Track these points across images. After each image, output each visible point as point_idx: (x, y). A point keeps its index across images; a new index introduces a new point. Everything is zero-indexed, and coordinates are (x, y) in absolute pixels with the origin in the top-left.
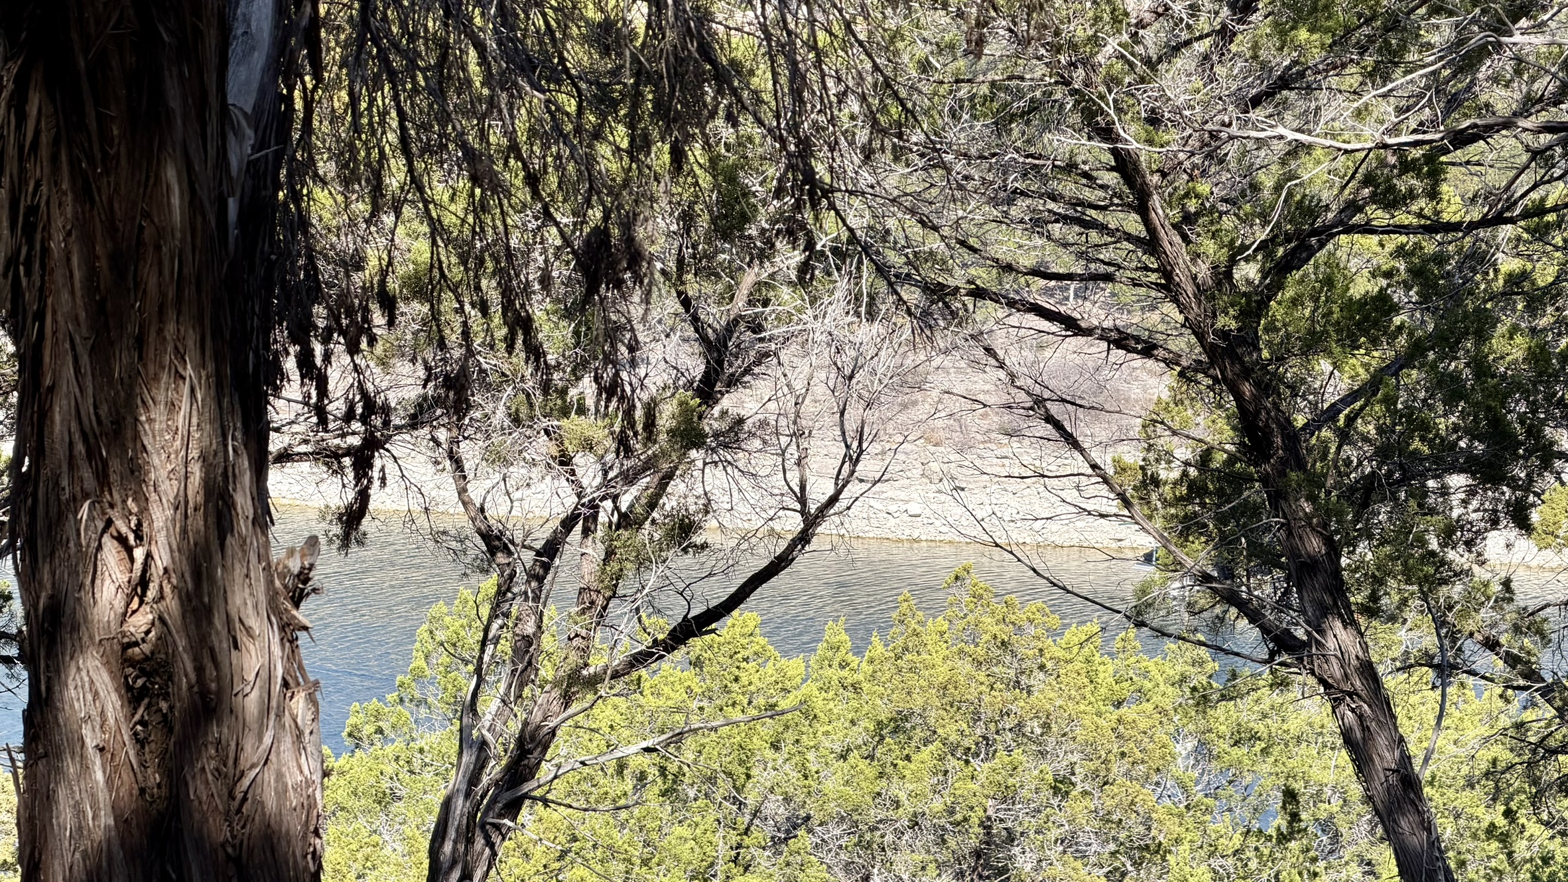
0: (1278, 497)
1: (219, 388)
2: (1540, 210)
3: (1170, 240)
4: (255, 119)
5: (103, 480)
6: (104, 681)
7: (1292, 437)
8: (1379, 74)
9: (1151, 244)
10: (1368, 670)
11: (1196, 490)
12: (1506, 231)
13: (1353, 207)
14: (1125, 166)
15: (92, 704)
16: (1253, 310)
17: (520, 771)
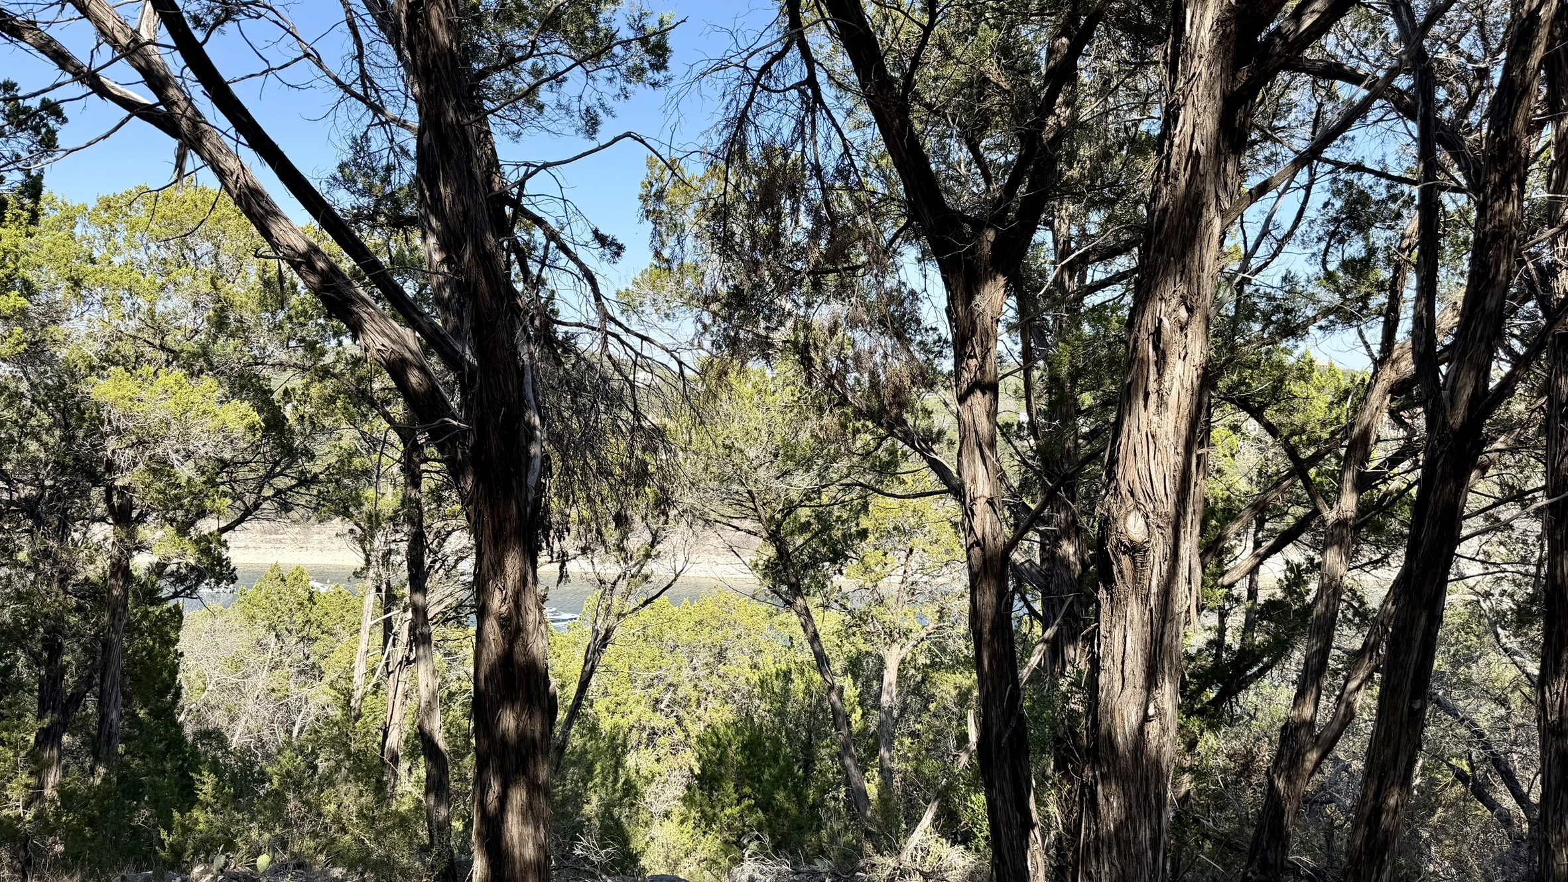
0: (785, 569)
1: (524, 552)
2: (843, 502)
3: (760, 509)
4: (535, 488)
5: (496, 575)
6: (495, 623)
7: (788, 554)
8: (807, 471)
9: (756, 510)
10: (807, 609)
11: (767, 567)
12: (836, 506)
13: (802, 501)
14: (749, 492)
15: (492, 629)
16: (779, 525)
17: (606, 637)
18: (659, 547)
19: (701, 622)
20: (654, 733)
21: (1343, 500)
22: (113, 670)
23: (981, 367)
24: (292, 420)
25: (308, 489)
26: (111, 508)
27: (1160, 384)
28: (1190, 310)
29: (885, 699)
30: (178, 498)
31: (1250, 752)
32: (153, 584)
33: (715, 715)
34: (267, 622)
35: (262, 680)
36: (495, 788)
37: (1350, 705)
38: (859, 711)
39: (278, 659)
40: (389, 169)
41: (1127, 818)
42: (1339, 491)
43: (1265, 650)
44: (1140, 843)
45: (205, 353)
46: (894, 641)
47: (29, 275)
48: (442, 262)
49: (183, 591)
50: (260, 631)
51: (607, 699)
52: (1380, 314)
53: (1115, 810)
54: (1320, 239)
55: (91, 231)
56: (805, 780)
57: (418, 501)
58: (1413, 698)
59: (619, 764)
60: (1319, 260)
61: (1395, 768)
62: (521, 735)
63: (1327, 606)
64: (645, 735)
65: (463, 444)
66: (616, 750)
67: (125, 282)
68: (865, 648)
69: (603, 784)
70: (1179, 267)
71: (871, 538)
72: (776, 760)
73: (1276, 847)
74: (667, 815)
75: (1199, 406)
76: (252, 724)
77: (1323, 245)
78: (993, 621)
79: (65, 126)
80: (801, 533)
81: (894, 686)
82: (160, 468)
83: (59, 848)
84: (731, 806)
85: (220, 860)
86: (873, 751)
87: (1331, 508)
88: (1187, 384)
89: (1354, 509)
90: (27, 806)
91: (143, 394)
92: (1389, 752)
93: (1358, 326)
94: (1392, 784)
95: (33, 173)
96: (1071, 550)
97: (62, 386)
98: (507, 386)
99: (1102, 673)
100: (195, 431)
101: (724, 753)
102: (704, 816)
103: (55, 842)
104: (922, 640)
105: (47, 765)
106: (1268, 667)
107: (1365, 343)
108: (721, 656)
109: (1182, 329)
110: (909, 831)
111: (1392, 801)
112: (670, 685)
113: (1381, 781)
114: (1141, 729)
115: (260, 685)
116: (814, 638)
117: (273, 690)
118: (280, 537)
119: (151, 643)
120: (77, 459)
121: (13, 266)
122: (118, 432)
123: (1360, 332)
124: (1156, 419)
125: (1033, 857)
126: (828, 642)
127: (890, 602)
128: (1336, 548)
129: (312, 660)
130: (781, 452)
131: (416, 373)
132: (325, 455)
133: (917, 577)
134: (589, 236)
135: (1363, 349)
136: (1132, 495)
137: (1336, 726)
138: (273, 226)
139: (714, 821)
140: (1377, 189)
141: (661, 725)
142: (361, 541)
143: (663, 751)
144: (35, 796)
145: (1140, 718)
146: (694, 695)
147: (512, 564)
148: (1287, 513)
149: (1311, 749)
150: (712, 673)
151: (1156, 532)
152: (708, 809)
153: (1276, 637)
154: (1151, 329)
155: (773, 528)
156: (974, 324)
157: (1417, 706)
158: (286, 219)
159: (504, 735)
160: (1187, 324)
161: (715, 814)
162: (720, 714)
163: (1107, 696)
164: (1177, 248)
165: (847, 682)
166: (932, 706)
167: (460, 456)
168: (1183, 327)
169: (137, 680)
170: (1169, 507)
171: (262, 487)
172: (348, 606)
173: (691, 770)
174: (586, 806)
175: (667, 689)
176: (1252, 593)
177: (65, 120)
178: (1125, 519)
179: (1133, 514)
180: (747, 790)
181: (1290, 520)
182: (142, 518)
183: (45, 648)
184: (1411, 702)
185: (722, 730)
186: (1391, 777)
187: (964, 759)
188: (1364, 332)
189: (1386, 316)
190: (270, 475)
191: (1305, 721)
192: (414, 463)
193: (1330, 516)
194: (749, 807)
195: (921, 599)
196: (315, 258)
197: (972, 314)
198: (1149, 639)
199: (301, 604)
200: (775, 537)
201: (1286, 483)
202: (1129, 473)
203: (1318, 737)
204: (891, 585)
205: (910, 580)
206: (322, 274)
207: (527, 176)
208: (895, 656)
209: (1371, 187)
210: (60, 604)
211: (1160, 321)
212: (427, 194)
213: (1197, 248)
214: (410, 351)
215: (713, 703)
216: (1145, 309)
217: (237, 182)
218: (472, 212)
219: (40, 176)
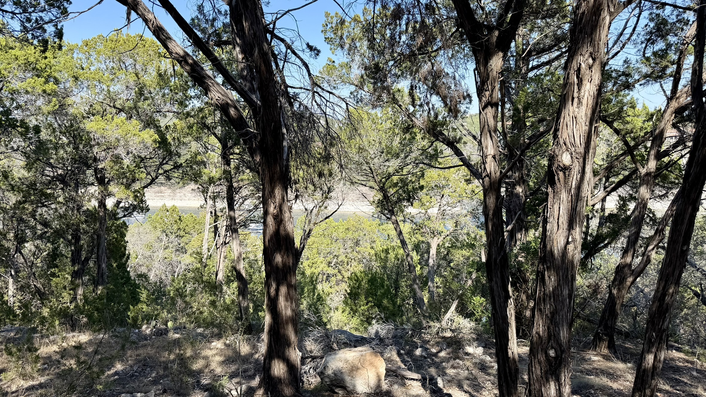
0: (387, 203)
1: (282, 188)
2: (413, 173)
3: (375, 176)
4: (286, 160)
5: (271, 197)
6: (271, 218)
7: (388, 197)
9: (374, 177)
10: (397, 221)
11: (379, 203)
12: (410, 175)
13: (394, 173)
14: (371, 169)
15: (270, 220)
16: (384, 184)
17: (309, 233)
18: (331, 194)
19: (348, 229)
20: (328, 276)
21: (650, 164)
22: (102, 247)
23: (491, 95)
24: (170, 140)
25: (178, 170)
26: (97, 178)
27: (579, 94)
28: (594, 60)
29: (431, 262)
30: (124, 173)
31: (597, 284)
32: (115, 211)
33: (355, 269)
34: (162, 229)
35: (161, 254)
36: (274, 286)
37: (649, 257)
38: (419, 266)
39: (167, 245)
40: (214, 20)
41: (558, 285)
42: (648, 160)
43: (608, 235)
44: (564, 296)
45: (136, 107)
46: (435, 236)
47: (56, 75)
48: (243, 59)
49: (127, 214)
50: (159, 233)
51: (309, 261)
52: (671, 76)
53: (553, 282)
54: (642, 43)
55: (80, 56)
56: (395, 295)
57: (230, 172)
58: (683, 245)
59: (315, 288)
60: (642, 53)
61: (673, 276)
62: (284, 264)
63: (640, 212)
64: (325, 277)
65: (255, 140)
66: (313, 282)
67: (97, 77)
68: (421, 239)
69: (308, 296)
70: (590, 39)
71: (425, 190)
72: (383, 286)
73: (612, 319)
74: (337, 309)
75: (597, 103)
76: (157, 272)
77: (644, 45)
78: (494, 210)
79: (71, 5)
80: (394, 187)
81: (435, 256)
82: (117, 159)
83: (85, 320)
84: (363, 305)
85: (154, 323)
86: (425, 284)
87: (644, 167)
88: (592, 93)
89: (655, 168)
90: (71, 302)
91: (108, 127)
92: (670, 269)
93: (660, 82)
94: (671, 283)
95: (59, 27)
96: (520, 190)
97: (72, 125)
98: (274, 114)
99: (548, 224)
100: (131, 143)
101: (360, 285)
102: (352, 309)
103: (83, 317)
104: (448, 235)
105: (78, 286)
106: (609, 243)
107: (663, 90)
108: (357, 243)
109: (590, 68)
110: (445, 312)
111: (671, 291)
112: (335, 256)
113: (666, 282)
114: (565, 247)
115: (160, 256)
116: (400, 233)
117: (166, 258)
118: (163, 194)
119: (116, 236)
120: (80, 157)
121: (49, 71)
122: (98, 144)
123: (661, 85)
124: (577, 110)
125: (510, 311)
126: (406, 236)
127: (433, 219)
128: (645, 186)
129: (182, 245)
130: (385, 151)
131: (233, 109)
132: (185, 155)
133: (446, 207)
134: (305, 46)
135: (662, 93)
136: (565, 144)
137: (642, 266)
138: (169, 44)
139: (356, 312)
140: (672, 17)
141: (332, 273)
142: (203, 192)
143: (333, 283)
144: (74, 299)
145: (565, 243)
146: (346, 260)
147: (278, 192)
148: (620, 174)
149: (630, 276)
150: (353, 251)
151: (576, 160)
152: (354, 307)
153: (613, 229)
154: (576, 68)
155: (382, 185)
156: (488, 75)
157: (685, 248)
158: (174, 41)
159: (277, 264)
160: (592, 66)
161: (357, 309)
162: (357, 268)
163: (550, 233)
164: (589, 31)
165: (414, 254)
166: (452, 264)
167: (254, 146)
168: (590, 67)
169: (112, 251)
170: (581, 150)
171: (158, 169)
172: (196, 222)
173: (346, 291)
174: (301, 306)
175: (334, 257)
176: (603, 209)
177: (71, 3)
178: (562, 155)
179: (565, 153)
180: (370, 299)
181: (621, 177)
182: (108, 183)
183: (73, 238)
184: (682, 246)
185: (359, 275)
186: (671, 280)
187: (470, 282)
188: (663, 85)
189: (675, 77)
190: (161, 164)
191: (627, 264)
192: (227, 155)
193: (643, 171)
194: (372, 307)
195: (447, 217)
196: (188, 58)
197: (487, 70)
198: (570, 209)
199: (176, 221)
200: (382, 189)
201: (621, 158)
202: (564, 134)
203: (633, 271)
204: (434, 211)
205: (442, 209)
206: (191, 65)
207: (277, 19)
208: (435, 242)
209: (669, 16)
210: (78, 219)
211: (580, 64)
212: (235, 28)
213: (598, 30)
214: (230, 100)
215: (354, 264)
216: (573, 60)
217: (153, 24)
218: (258, 34)
219: (62, 29)
